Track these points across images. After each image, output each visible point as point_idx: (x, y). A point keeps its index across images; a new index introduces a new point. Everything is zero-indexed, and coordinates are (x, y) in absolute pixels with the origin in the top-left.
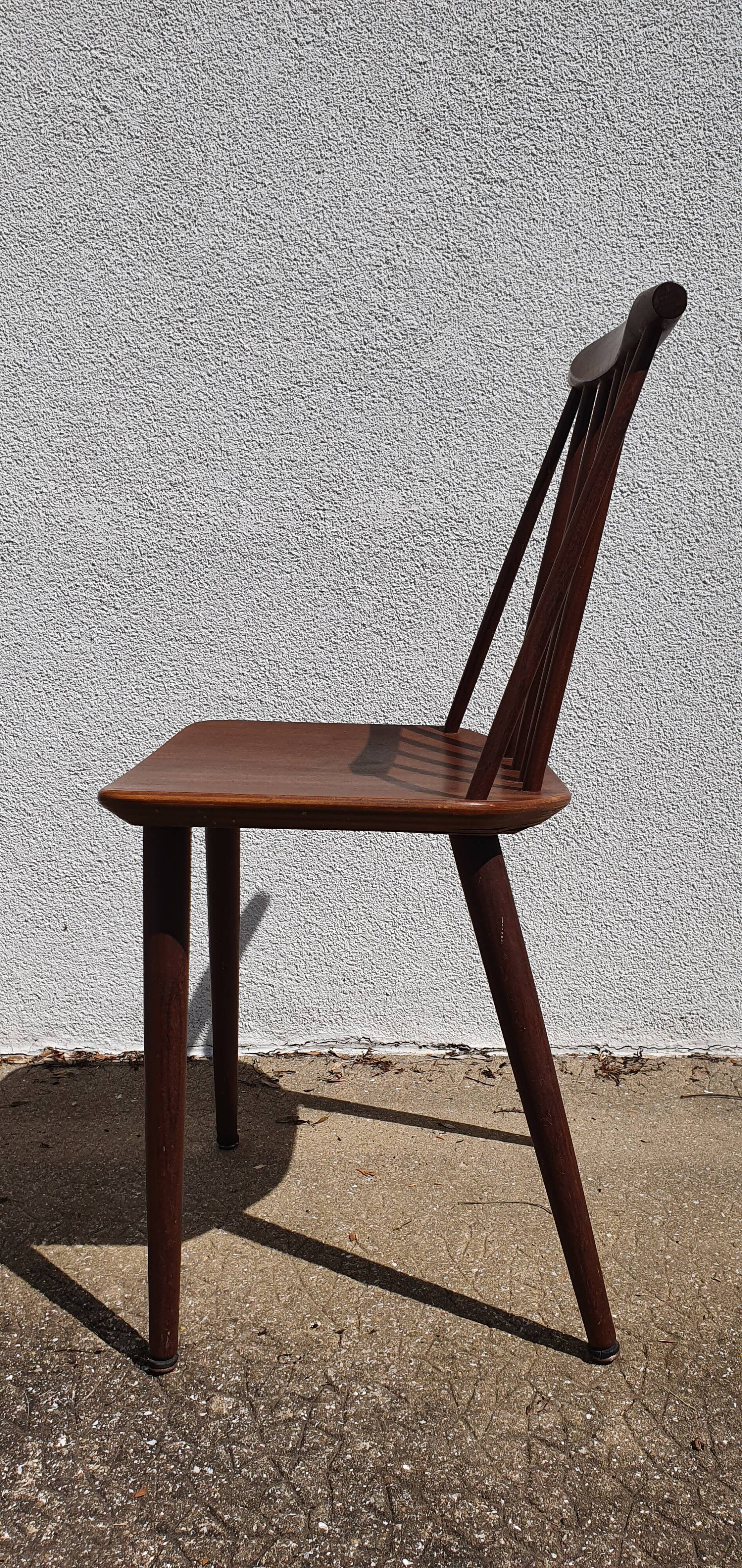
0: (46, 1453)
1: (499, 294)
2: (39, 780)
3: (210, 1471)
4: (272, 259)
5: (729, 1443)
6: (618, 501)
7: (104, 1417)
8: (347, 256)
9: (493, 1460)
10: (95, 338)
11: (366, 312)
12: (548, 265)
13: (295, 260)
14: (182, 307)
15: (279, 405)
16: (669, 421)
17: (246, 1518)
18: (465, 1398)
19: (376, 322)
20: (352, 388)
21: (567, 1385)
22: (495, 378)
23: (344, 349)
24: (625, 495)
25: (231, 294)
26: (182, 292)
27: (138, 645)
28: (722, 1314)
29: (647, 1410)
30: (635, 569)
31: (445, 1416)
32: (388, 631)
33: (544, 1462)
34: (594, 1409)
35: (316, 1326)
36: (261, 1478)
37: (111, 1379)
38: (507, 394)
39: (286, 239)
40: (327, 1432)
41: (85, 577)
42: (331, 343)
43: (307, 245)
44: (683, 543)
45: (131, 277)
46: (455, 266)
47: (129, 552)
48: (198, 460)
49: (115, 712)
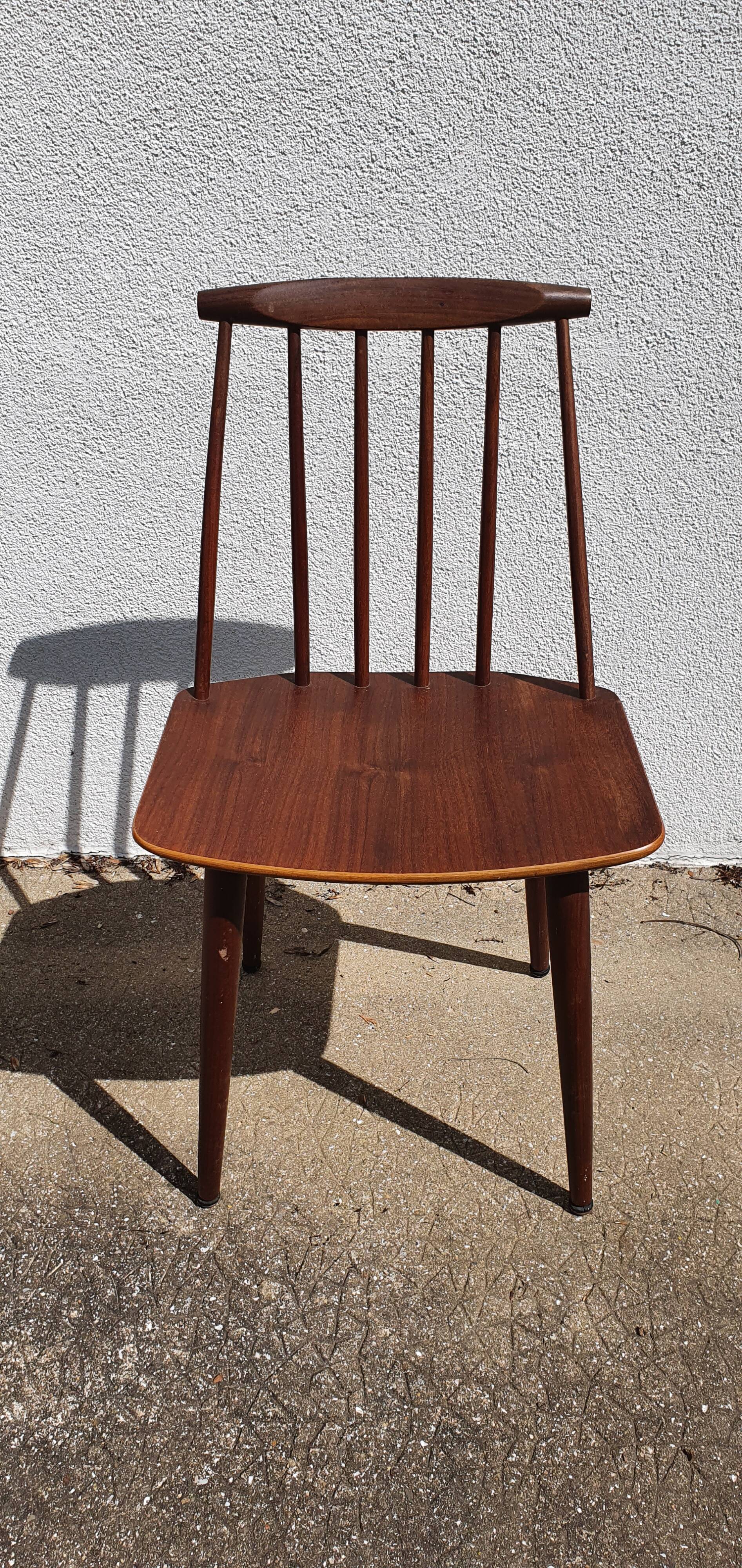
0: (139, 1339)
1: (531, 104)
2: (34, 620)
3: (268, 1357)
4: (265, 47)
5: (665, 1328)
6: (642, 352)
7: (179, 1303)
8: (354, 47)
9: (484, 1346)
10: (58, 143)
11: (375, 121)
12: (591, 67)
13: (292, 50)
14: (158, 107)
15: (274, 232)
16: (708, 263)
17: (301, 1404)
18: (462, 1282)
19: (386, 135)
20: (357, 215)
21: (542, 1269)
22: (519, 208)
23: (349, 167)
24: (650, 345)
25: (217, 92)
26: (158, 87)
27: (126, 491)
28: (667, 1193)
29: (603, 1294)
30: (652, 425)
31: (447, 1302)
32: (389, 481)
33: (524, 1348)
34: (562, 1295)
35: (337, 1204)
36: (307, 1365)
37: (179, 1262)
38: (531, 227)
39: (281, 21)
40: (355, 1318)
41: (66, 419)
42: (333, 159)
43: (306, 30)
44: (706, 399)
45: (96, 65)
46: (482, 64)
47: (111, 394)
48: (184, 293)
49: (105, 557)
